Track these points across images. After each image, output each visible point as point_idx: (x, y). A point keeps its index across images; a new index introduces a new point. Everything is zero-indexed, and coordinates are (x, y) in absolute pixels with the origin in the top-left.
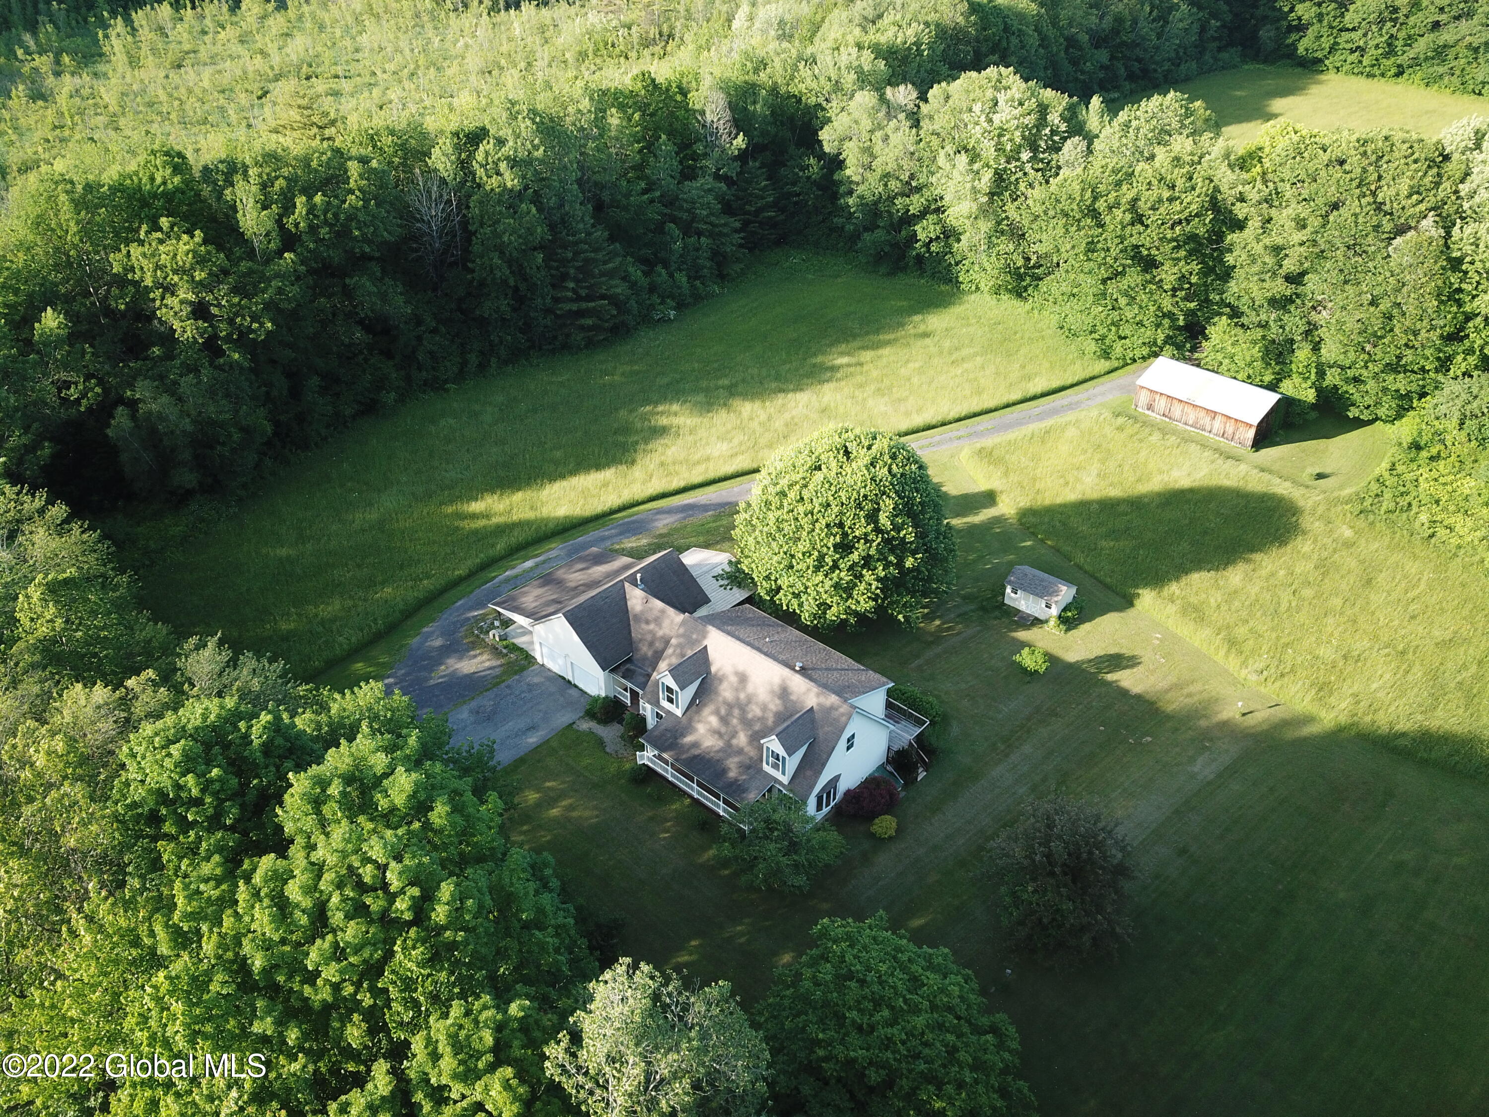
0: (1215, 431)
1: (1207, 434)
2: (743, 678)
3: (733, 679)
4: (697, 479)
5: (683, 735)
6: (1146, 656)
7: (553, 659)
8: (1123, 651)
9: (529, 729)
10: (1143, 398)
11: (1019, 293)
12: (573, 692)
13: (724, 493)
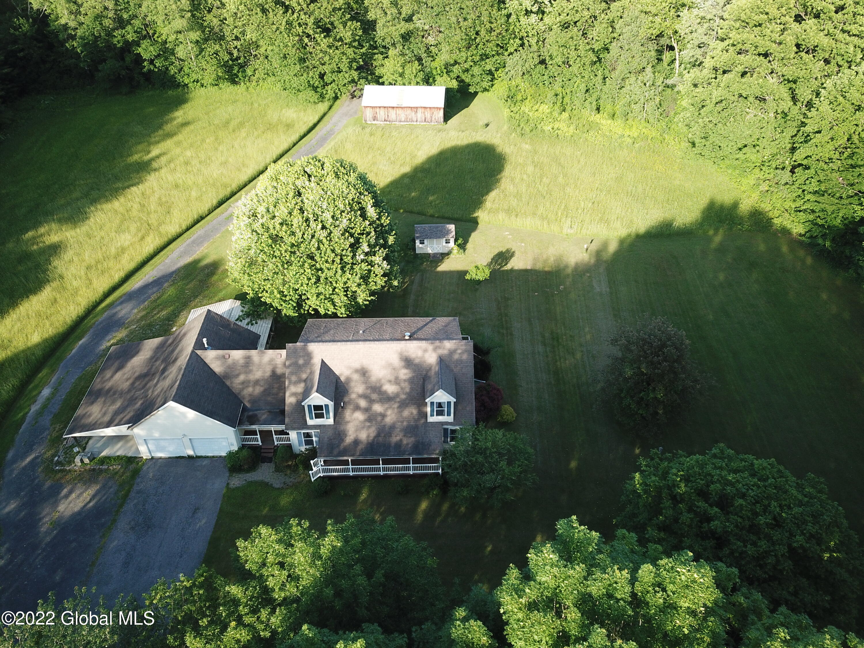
0: (419, 120)
1: (415, 123)
2: (364, 372)
3: (356, 377)
4: (131, 266)
5: (342, 440)
6: (513, 246)
7: (162, 450)
8: (501, 249)
9: (194, 512)
10: (369, 114)
11: (233, 80)
12: (199, 462)
13: (161, 267)
